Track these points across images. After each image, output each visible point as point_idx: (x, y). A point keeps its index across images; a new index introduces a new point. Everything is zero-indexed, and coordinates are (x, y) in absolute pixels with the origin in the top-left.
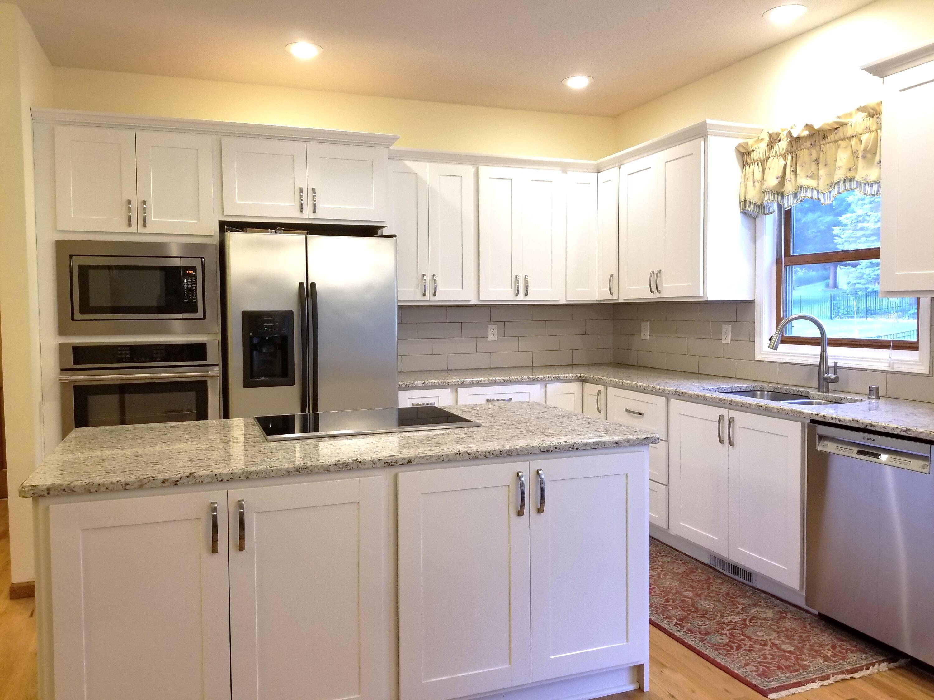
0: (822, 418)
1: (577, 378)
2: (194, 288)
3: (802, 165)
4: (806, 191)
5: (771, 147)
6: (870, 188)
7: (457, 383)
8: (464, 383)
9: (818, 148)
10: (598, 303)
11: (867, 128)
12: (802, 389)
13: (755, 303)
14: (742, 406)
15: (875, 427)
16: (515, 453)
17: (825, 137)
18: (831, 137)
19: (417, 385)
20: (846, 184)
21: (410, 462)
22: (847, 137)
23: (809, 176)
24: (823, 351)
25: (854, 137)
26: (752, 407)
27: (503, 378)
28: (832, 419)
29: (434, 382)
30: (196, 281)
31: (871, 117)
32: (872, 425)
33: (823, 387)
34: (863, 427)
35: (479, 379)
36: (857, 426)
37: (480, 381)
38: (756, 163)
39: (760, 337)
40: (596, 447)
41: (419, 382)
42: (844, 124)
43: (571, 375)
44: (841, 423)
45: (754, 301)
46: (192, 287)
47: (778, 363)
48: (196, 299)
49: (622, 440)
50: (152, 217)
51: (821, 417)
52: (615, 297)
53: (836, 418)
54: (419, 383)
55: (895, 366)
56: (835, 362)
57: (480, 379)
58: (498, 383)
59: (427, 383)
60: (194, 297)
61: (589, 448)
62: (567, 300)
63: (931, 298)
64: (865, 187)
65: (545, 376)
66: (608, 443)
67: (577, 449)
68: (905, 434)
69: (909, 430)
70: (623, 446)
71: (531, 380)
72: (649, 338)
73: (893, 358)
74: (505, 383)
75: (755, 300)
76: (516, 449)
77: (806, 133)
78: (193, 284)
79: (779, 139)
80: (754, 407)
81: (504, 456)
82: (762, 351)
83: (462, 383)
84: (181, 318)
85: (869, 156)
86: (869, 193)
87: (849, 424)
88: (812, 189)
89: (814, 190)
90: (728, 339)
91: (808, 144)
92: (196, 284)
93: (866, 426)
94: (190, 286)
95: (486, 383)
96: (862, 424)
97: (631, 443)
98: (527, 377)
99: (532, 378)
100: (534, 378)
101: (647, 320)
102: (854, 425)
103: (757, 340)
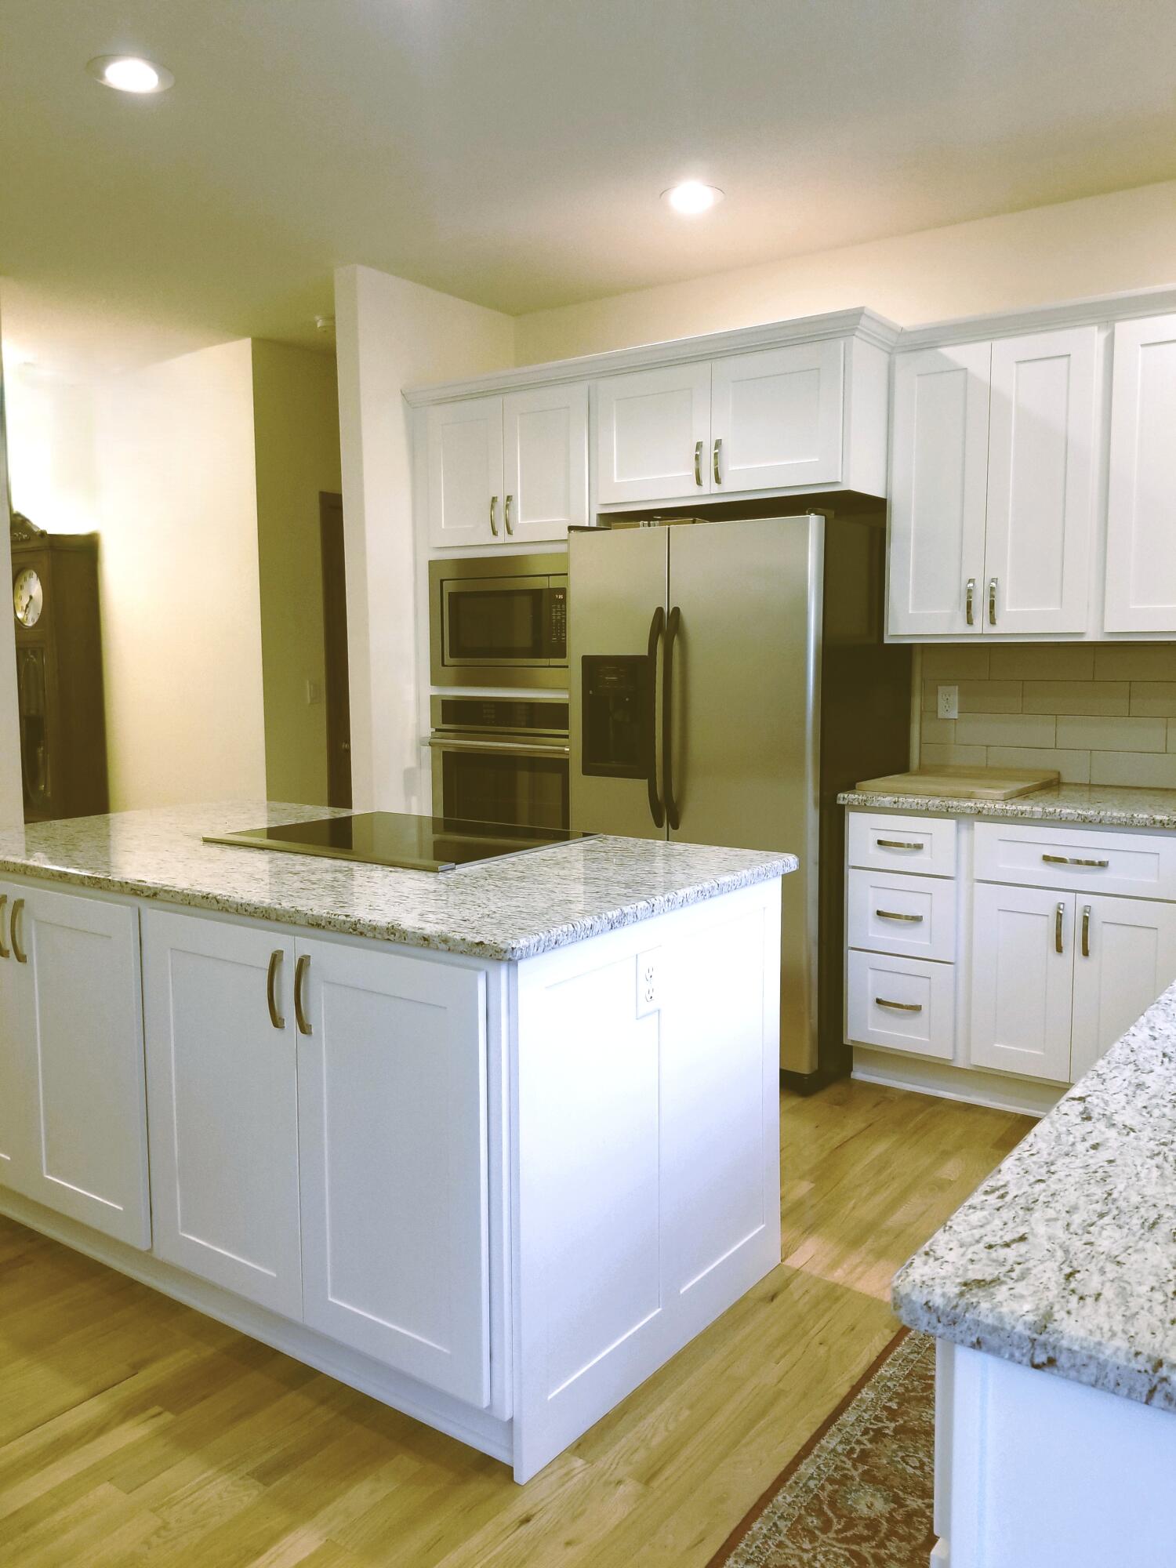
2: (563, 621)
7: (968, 811)
8: (984, 812)
16: (273, 916)
19: (883, 805)
21: (155, 894)
27: (1080, 812)
29: (918, 804)
30: (565, 610)
35: (1020, 807)
37: (1022, 814)
40: (392, 937)
41: (888, 799)
46: (562, 619)
48: (566, 636)
49: (435, 937)
50: (519, 518)
54: (887, 801)
57: (1024, 808)
58: (1066, 821)
60: (563, 634)
61: (380, 936)
66: (411, 936)
67: (361, 933)
70: (437, 949)
71: (1158, 825)
74: (1085, 823)
76: (275, 909)
78: (562, 615)
81: (259, 917)
83: (979, 811)
84: (548, 665)
92: (566, 615)
94: (559, 618)
95: (1037, 819)
97: (452, 948)
98: (1146, 816)
99: (1161, 821)
100: (1166, 822)
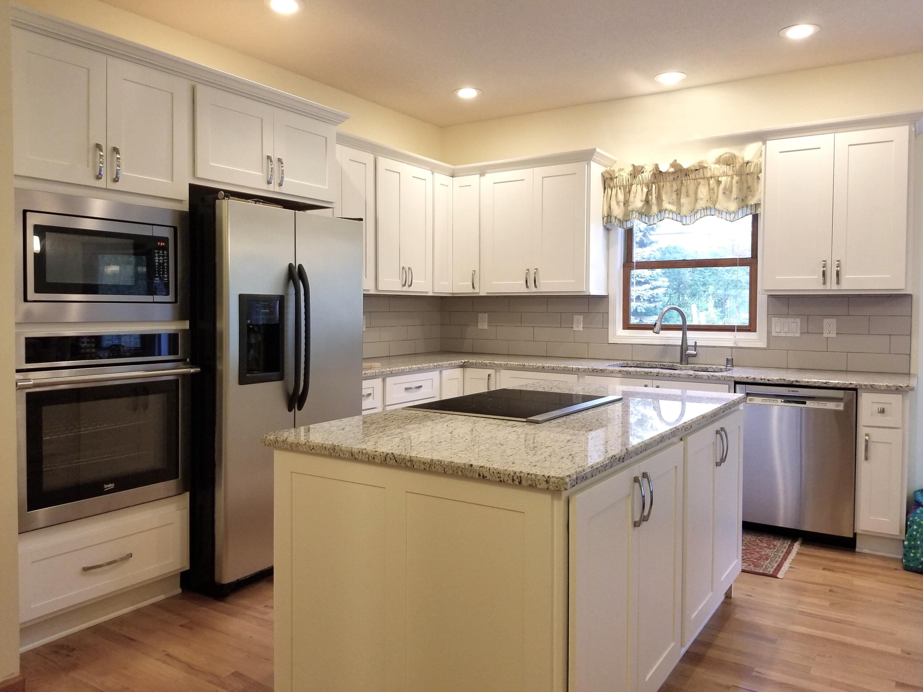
0: (752, 380)
1: (462, 364)
2: (165, 264)
3: (665, 194)
4: (669, 214)
5: (635, 176)
6: (729, 216)
7: (389, 373)
9: (679, 182)
10: (451, 296)
11: (724, 172)
12: (664, 364)
13: (608, 298)
14: (670, 376)
15: (800, 382)
17: (686, 175)
18: (692, 176)
20: (708, 211)
22: (706, 177)
23: (670, 202)
24: (684, 335)
25: (713, 178)
26: (680, 376)
27: (417, 366)
30: (168, 255)
31: (728, 165)
32: (797, 381)
33: (685, 361)
36: (784, 383)
38: (619, 187)
39: (613, 325)
42: (704, 168)
43: (458, 361)
44: (770, 382)
45: (607, 297)
46: (164, 262)
47: (632, 344)
48: (168, 277)
50: (125, 171)
52: (477, 290)
53: (765, 379)
55: (738, 343)
56: (695, 342)
57: (403, 368)
58: (414, 371)
59: (368, 374)
60: (166, 276)
62: (433, 293)
63: (768, 295)
64: (726, 215)
65: (443, 363)
68: (825, 385)
71: (435, 367)
72: (488, 327)
73: (737, 337)
74: (418, 371)
75: (608, 295)
77: (672, 170)
78: (164, 259)
79: (642, 171)
80: (683, 376)
82: (616, 336)
85: (727, 193)
86: (729, 219)
88: (673, 212)
89: (674, 213)
90: (579, 327)
91: (671, 178)
92: (168, 259)
93: (792, 382)
94: (161, 261)
95: (407, 371)
96: (789, 381)
98: (432, 364)
99: (436, 365)
101: (485, 312)
102: (781, 383)
103: (610, 327)
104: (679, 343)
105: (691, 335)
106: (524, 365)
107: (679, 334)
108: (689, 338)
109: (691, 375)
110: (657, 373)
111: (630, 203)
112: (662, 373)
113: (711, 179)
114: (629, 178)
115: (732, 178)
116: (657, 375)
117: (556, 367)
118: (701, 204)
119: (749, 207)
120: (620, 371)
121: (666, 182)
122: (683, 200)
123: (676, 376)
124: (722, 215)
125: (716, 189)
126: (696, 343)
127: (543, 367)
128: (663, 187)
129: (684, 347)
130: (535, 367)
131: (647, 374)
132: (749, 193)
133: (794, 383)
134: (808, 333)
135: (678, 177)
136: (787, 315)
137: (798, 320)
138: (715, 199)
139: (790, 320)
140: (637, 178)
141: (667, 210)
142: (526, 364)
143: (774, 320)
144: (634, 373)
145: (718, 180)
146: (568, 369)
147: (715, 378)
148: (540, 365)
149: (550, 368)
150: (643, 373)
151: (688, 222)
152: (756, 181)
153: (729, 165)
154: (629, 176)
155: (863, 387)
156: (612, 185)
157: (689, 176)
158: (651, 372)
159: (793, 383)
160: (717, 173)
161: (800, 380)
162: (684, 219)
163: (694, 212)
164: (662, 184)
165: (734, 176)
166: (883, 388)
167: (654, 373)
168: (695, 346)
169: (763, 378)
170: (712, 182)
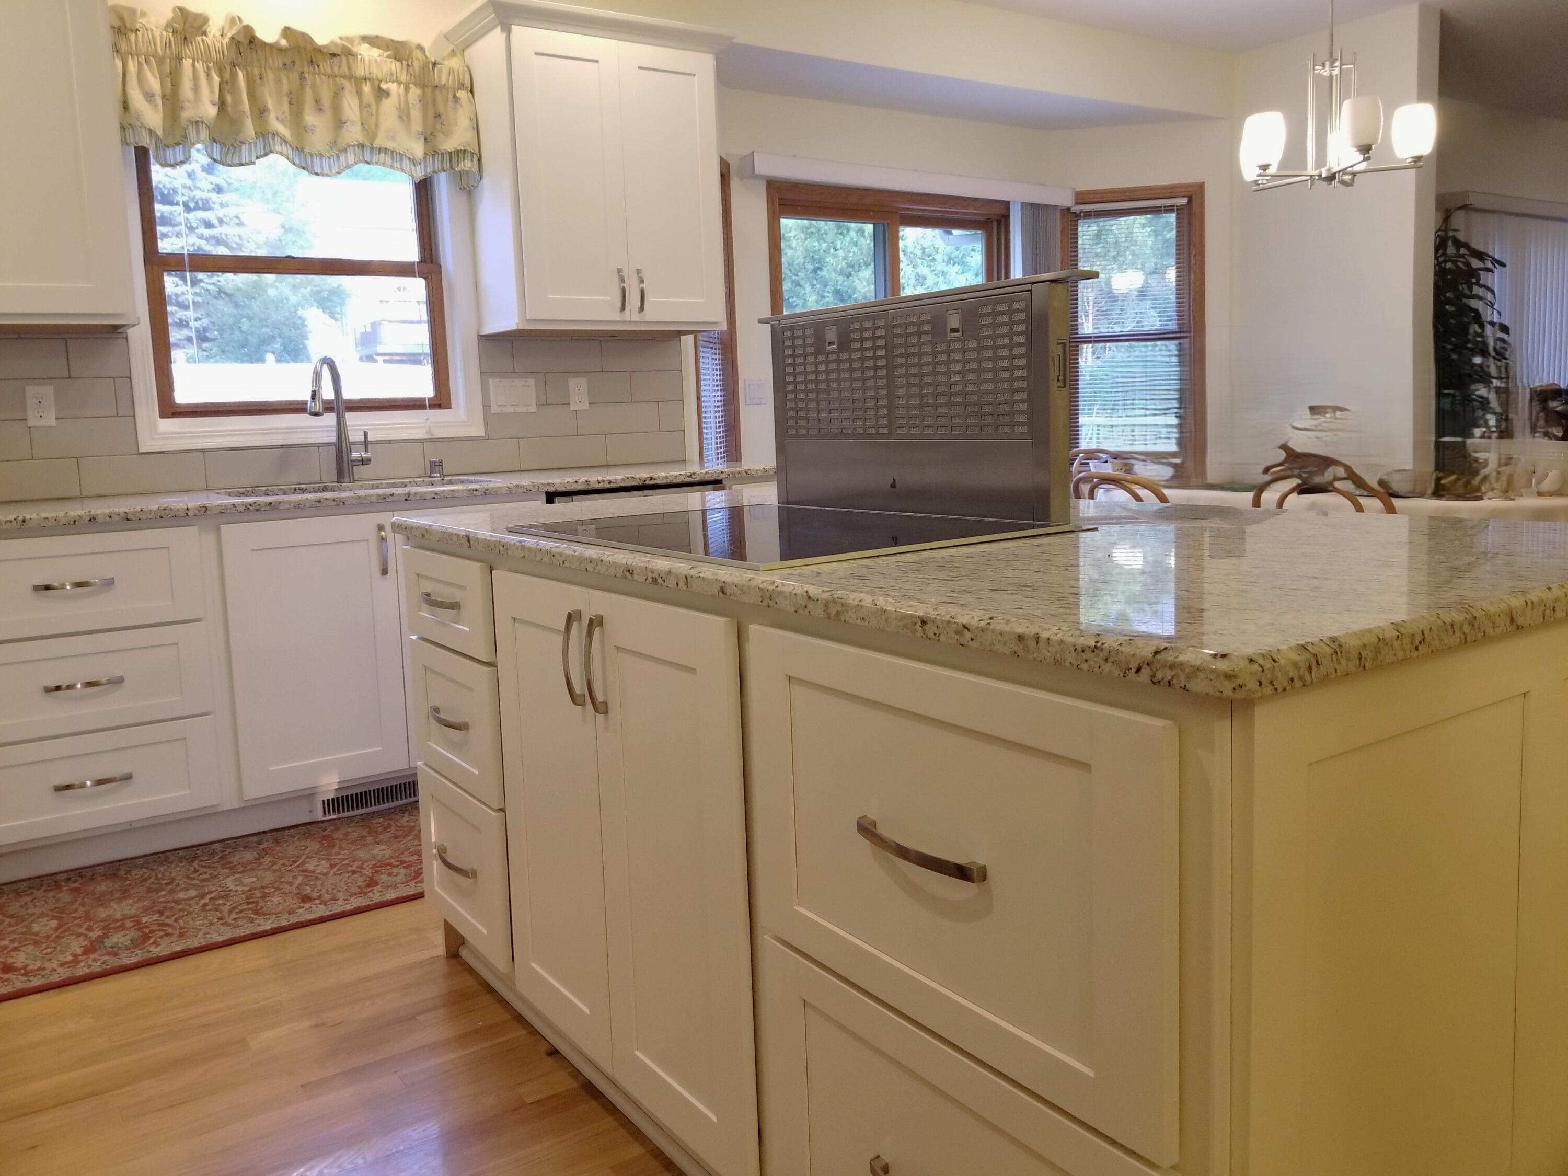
0: (582, 485)
3: (269, 96)
4: (279, 144)
5: (184, 37)
11: (391, 73)
13: (126, 338)
17: (313, 61)
18: (326, 67)
22: (355, 77)
23: (281, 119)
24: (340, 420)
25: (368, 82)
26: (456, 494)
28: (599, 483)
32: (651, 479)
33: (348, 476)
34: (641, 483)
36: (634, 484)
39: (138, 408)
42: (349, 54)
44: (613, 485)
47: (204, 451)
51: (583, 483)
53: (604, 481)
56: (362, 435)
68: (690, 480)
69: (694, 474)
77: (283, 42)
79: (203, 28)
87: (622, 485)
89: (289, 146)
90: (46, 418)
91: (280, 61)
93: (645, 481)
96: (640, 480)
102: (629, 484)
103: (141, 411)
104: (332, 438)
105: (352, 419)
106: (24, 521)
107: (330, 419)
108: (350, 426)
109: (476, 490)
110: (405, 495)
111: (186, 103)
112: (416, 494)
113: (364, 84)
114: (172, 39)
115: (407, 89)
116: (406, 500)
117: (135, 513)
118: (353, 133)
119: (438, 158)
120: (319, 502)
121: (265, 68)
122: (310, 118)
123: (447, 495)
124: (401, 164)
125: (374, 107)
126: (366, 434)
127: (92, 519)
128: (261, 79)
129: (341, 447)
130: (63, 521)
131: (385, 498)
132: (438, 126)
133: (649, 482)
134: (547, 404)
135: (293, 62)
136: (513, 373)
137: (531, 382)
138: (373, 127)
139: (520, 382)
140: (192, 44)
141: (278, 135)
142: (28, 516)
143: (492, 383)
144: (355, 502)
145: (379, 86)
146: (172, 514)
147: (522, 490)
148: (81, 512)
149: (115, 518)
150: (374, 499)
151: (326, 170)
152: (450, 104)
153: (400, 60)
154: (171, 35)
155: (737, 475)
156: (124, 47)
157: (318, 66)
158: (392, 495)
159: (647, 482)
160: (376, 72)
161: (655, 476)
162: (317, 161)
163: (338, 148)
164: (256, 71)
165: (411, 85)
166: (760, 474)
167: (399, 495)
168: (366, 443)
169: (600, 478)
170: (367, 89)
